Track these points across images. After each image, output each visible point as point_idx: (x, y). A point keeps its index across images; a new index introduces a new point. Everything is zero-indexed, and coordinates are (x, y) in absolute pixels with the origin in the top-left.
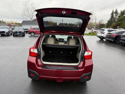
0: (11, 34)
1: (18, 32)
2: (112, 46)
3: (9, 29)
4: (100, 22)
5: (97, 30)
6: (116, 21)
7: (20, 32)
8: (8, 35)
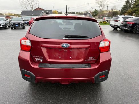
0: (9, 27)
1: (17, 23)
2: (128, 36)
3: (6, 21)
4: (113, 10)
5: (110, 18)
6: (132, 7)
7: (19, 24)
8: (5, 28)
